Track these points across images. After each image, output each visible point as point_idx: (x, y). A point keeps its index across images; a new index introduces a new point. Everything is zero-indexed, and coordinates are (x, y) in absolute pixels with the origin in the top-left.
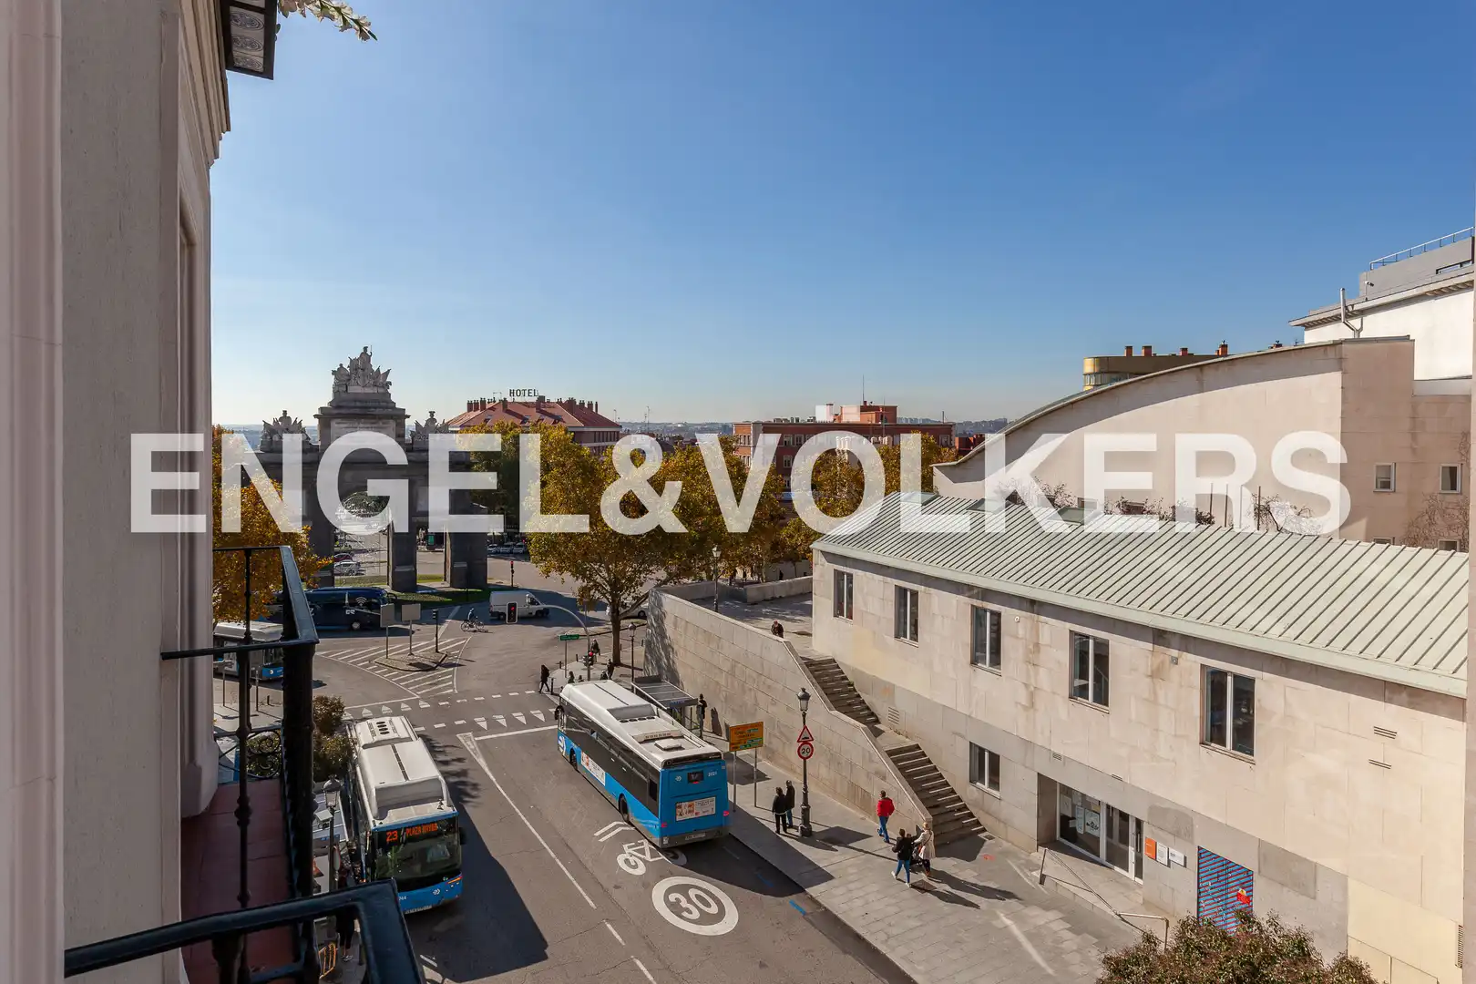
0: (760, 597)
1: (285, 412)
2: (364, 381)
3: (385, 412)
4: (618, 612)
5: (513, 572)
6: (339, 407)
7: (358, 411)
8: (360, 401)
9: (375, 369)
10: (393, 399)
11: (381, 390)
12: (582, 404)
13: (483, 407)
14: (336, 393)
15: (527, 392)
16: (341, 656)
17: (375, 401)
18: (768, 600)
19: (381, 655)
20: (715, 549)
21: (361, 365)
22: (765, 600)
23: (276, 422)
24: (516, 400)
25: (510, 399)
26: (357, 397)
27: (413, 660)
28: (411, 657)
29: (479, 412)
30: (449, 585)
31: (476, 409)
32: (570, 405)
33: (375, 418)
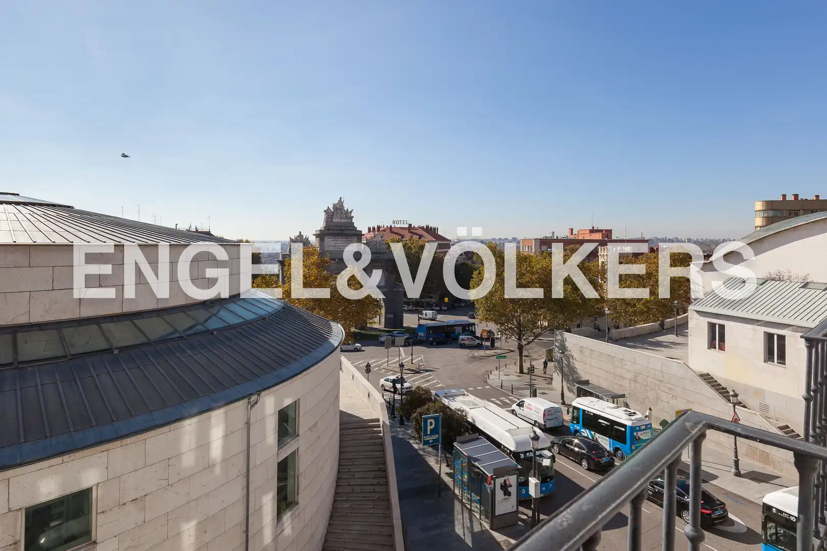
0: (619, 337)
1: (300, 233)
2: (341, 216)
4: (522, 344)
6: (328, 230)
7: (337, 232)
9: (346, 210)
10: (355, 225)
11: (349, 221)
12: (431, 228)
13: (378, 231)
14: (327, 222)
17: (347, 227)
21: (339, 207)
22: (621, 339)
23: (295, 237)
24: (397, 226)
25: (393, 226)
26: (337, 225)
29: (376, 233)
30: (383, 327)
32: (426, 229)
33: (347, 236)
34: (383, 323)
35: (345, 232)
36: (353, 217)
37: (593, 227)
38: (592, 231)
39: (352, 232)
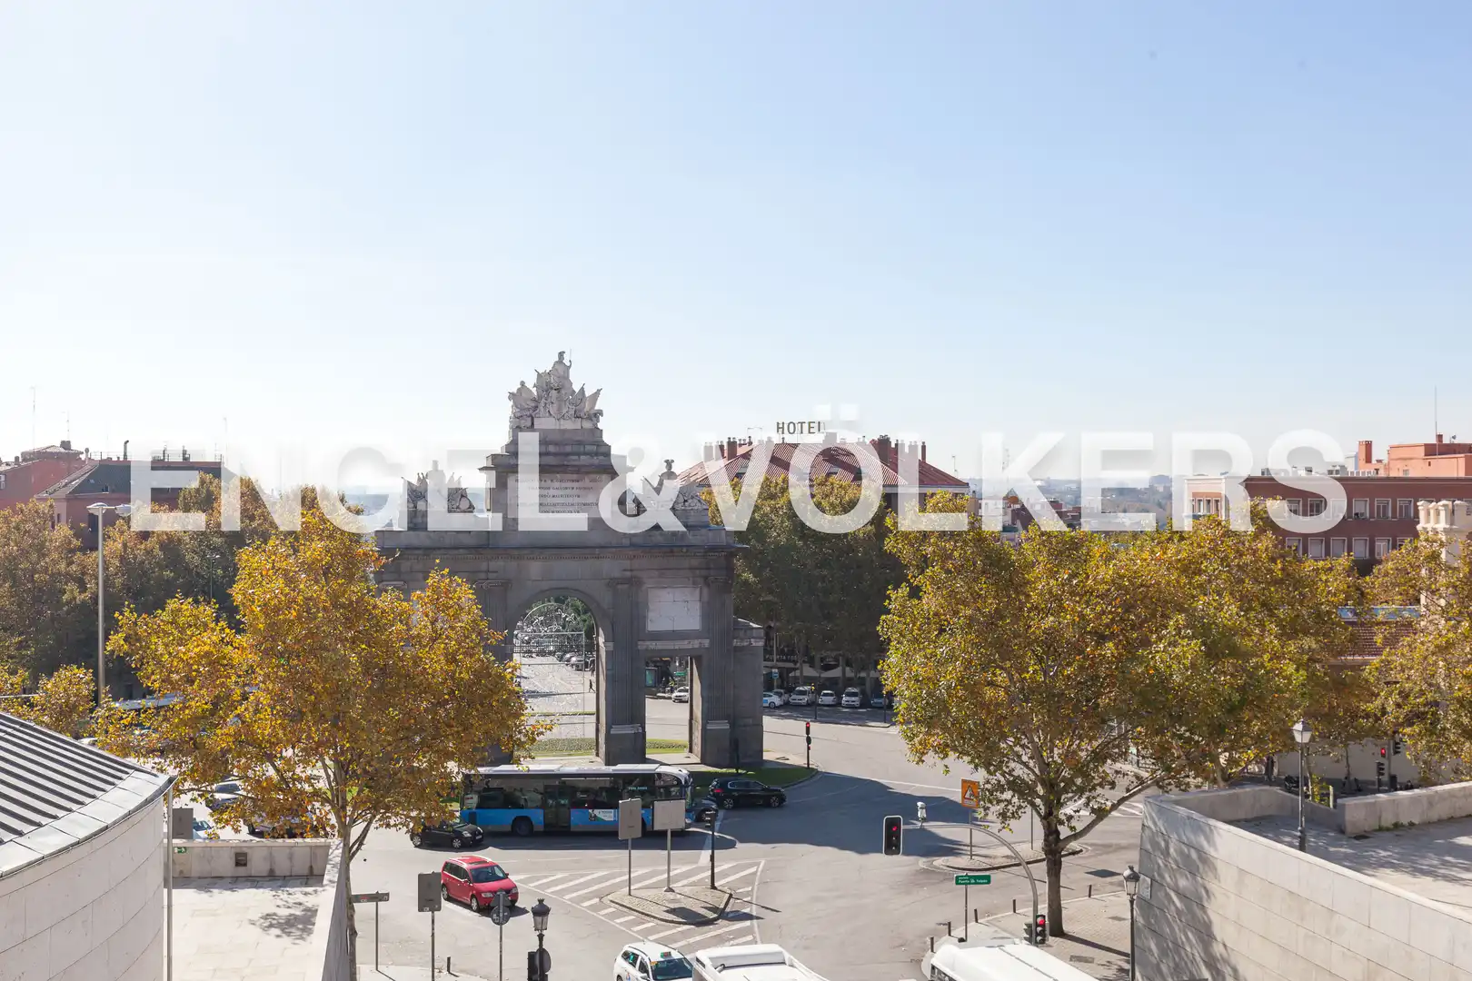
0: (1372, 824)
2: (559, 409)
4: (1058, 833)
5: (809, 740)
8: (556, 444)
9: (577, 390)
10: (606, 439)
11: (587, 425)
13: (732, 455)
15: (806, 427)
16: (549, 885)
17: (580, 443)
18: (1388, 829)
19: (618, 886)
20: (1299, 727)
22: (1381, 829)
24: (787, 441)
25: (777, 439)
27: (674, 901)
28: (671, 896)
30: (698, 760)
31: (720, 448)
34: (697, 748)
35: (574, 460)
36: (600, 413)
37: (1440, 437)
38: (1438, 449)
39: (596, 461)
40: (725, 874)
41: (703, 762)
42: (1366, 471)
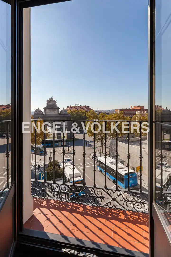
1: (38, 108)
2: (52, 102)
3: (56, 108)
4: (103, 143)
6: (48, 107)
7: (51, 108)
9: (54, 100)
10: (57, 105)
11: (55, 104)
12: (87, 106)
13: (70, 107)
14: (47, 104)
15: (78, 104)
17: (54, 106)
18: (133, 141)
19: (59, 151)
21: (51, 100)
23: (37, 110)
25: (75, 106)
26: (51, 105)
29: (69, 108)
31: (69, 107)
32: (86, 107)
33: (54, 109)
34: (67, 137)
37: (138, 106)
40: (70, 149)
41: (67, 138)
42: (132, 109)
